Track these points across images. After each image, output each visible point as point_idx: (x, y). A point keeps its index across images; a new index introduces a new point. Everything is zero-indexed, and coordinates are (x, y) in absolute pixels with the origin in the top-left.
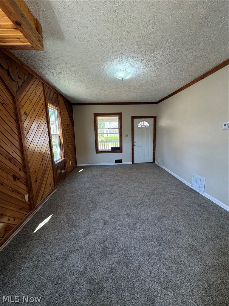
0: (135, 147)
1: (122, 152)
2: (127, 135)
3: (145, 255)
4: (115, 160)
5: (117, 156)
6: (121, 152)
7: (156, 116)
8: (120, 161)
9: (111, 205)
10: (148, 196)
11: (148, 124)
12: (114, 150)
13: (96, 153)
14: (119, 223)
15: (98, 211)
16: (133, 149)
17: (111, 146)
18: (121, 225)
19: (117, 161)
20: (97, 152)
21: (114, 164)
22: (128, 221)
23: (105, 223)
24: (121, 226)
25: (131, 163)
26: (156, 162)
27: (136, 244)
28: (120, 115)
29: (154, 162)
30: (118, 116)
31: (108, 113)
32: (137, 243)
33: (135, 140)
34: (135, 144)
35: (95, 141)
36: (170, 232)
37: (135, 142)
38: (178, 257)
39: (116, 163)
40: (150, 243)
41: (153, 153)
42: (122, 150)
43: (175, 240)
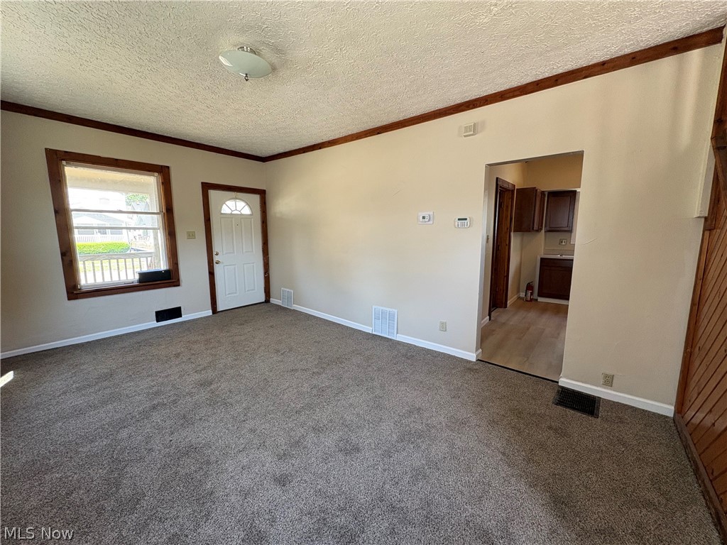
0: (217, 269)
1: (179, 285)
2: (191, 236)
3: (415, 479)
4: (156, 312)
5: (164, 298)
6: (176, 283)
7: (265, 191)
8: (176, 312)
9: (253, 431)
10: (319, 374)
11: (247, 208)
12: (150, 281)
13: (69, 299)
14: (313, 459)
15: (230, 465)
16: (212, 274)
17: (138, 270)
18: (325, 460)
19: (161, 316)
20: (74, 292)
21: (154, 324)
22: (329, 441)
23: (282, 481)
24: (327, 461)
25: (210, 312)
26: (273, 300)
27: (386, 473)
28: (163, 172)
29: (267, 301)
30: (156, 174)
31: (117, 160)
32: (385, 470)
33: (216, 248)
34: (216, 258)
35: (63, 254)
36: (410, 416)
37: (217, 254)
38: (452, 446)
39: (157, 321)
40: (405, 454)
41: (265, 278)
42: (179, 280)
43: (428, 425)
